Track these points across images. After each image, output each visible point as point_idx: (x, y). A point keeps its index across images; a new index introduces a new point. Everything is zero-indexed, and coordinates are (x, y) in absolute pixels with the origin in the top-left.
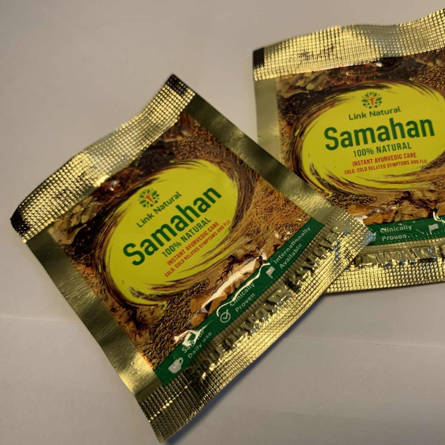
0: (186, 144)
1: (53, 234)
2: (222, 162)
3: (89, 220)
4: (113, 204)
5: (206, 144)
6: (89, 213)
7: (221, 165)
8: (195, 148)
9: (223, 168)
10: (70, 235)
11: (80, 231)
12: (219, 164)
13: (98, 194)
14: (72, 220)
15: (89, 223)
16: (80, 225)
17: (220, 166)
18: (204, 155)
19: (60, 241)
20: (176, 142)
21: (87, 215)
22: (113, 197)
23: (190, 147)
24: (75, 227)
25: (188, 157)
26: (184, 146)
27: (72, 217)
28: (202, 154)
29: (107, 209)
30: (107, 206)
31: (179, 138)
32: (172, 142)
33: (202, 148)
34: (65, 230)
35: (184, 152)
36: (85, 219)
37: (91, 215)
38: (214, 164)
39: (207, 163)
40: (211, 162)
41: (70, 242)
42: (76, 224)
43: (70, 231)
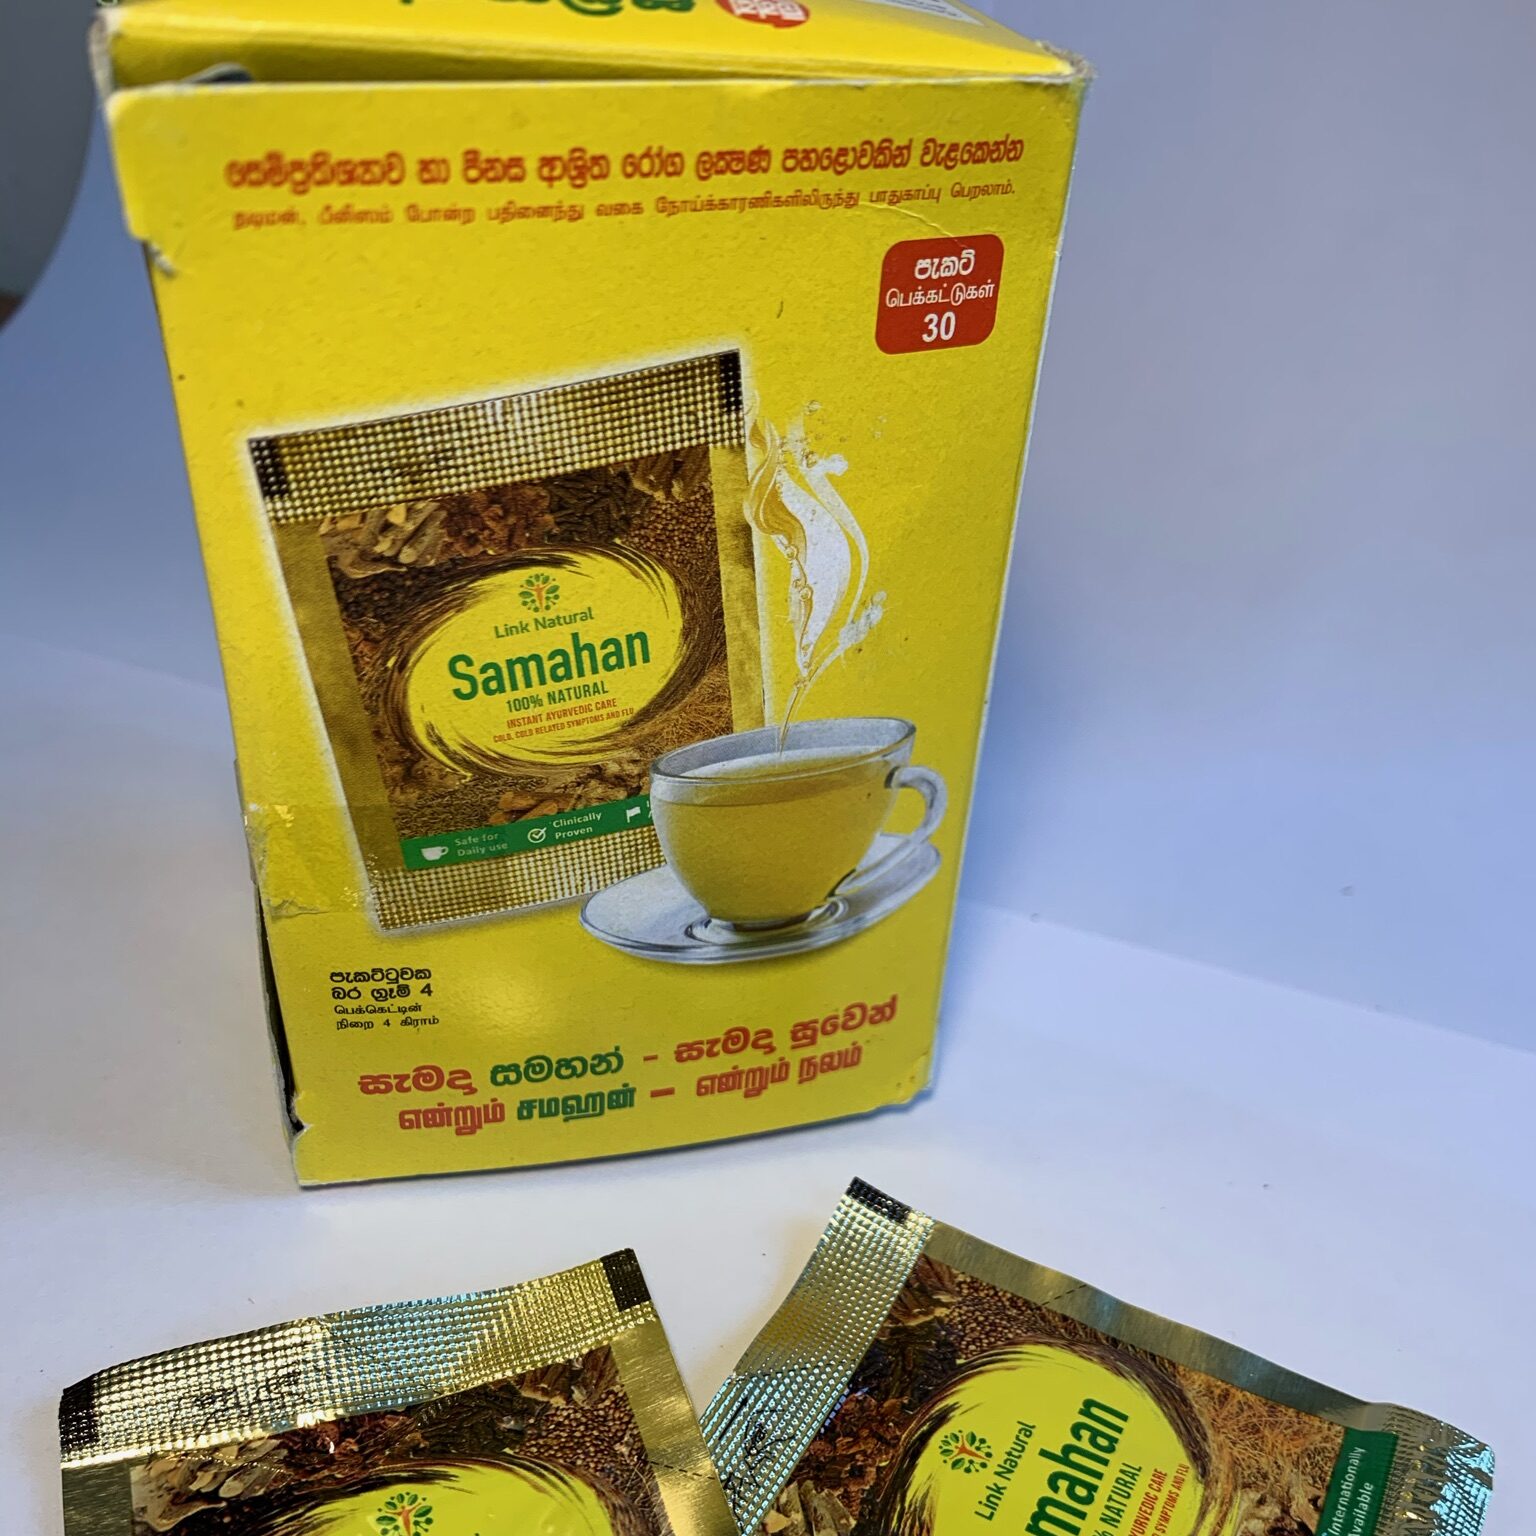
0: (567, 1422)
1: (137, 1482)
2: (625, 1511)
3: (238, 1496)
4: (316, 1489)
5: (611, 1447)
6: (249, 1479)
7: (619, 1514)
8: (580, 1445)
9: (619, 1527)
10: (174, 1508)
11: (203, 1511)
12: (614, 1510)
13: (296, 1443)
14: (199, 1474)
15: (235, 1504)
16: (213, 1496)
17: (614, 1516)
18: (591, 1471)
19: (144, 1510)
20: (547, 1406)
21: (241, 1481)
22: (326, 1473)
23: (571, 1437)
24: (199, 1496)
25: (551, 1458)
26: (559, 1424)
27: (204, 1466)
28: (588, 1466)
29: (296, 1493)
30: (300, 1486)
31: (558, 1401)
32: (538, 1403)
33: (596, 1452)
34: (169, 1490)
35: (549, 1442)
36: (231, 1489)
37: (249, 1488)
38: (602, 1503)
39: (589, 1495)
40: (600, 1494)
41: (165, 1525)
42: (203, 1491)
43: (181, 1498)
